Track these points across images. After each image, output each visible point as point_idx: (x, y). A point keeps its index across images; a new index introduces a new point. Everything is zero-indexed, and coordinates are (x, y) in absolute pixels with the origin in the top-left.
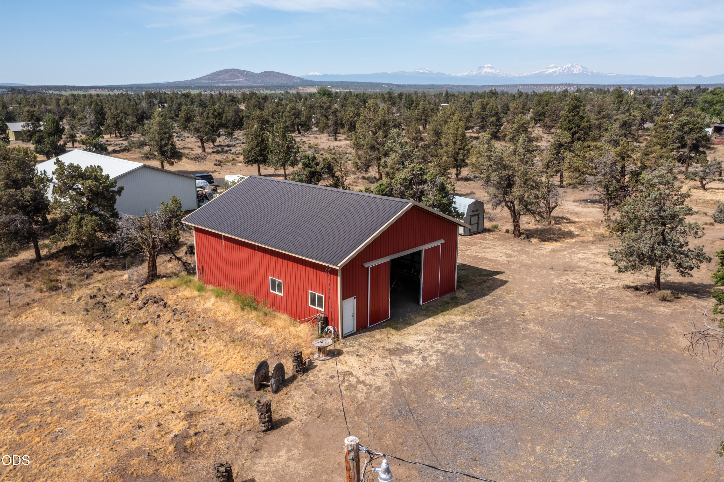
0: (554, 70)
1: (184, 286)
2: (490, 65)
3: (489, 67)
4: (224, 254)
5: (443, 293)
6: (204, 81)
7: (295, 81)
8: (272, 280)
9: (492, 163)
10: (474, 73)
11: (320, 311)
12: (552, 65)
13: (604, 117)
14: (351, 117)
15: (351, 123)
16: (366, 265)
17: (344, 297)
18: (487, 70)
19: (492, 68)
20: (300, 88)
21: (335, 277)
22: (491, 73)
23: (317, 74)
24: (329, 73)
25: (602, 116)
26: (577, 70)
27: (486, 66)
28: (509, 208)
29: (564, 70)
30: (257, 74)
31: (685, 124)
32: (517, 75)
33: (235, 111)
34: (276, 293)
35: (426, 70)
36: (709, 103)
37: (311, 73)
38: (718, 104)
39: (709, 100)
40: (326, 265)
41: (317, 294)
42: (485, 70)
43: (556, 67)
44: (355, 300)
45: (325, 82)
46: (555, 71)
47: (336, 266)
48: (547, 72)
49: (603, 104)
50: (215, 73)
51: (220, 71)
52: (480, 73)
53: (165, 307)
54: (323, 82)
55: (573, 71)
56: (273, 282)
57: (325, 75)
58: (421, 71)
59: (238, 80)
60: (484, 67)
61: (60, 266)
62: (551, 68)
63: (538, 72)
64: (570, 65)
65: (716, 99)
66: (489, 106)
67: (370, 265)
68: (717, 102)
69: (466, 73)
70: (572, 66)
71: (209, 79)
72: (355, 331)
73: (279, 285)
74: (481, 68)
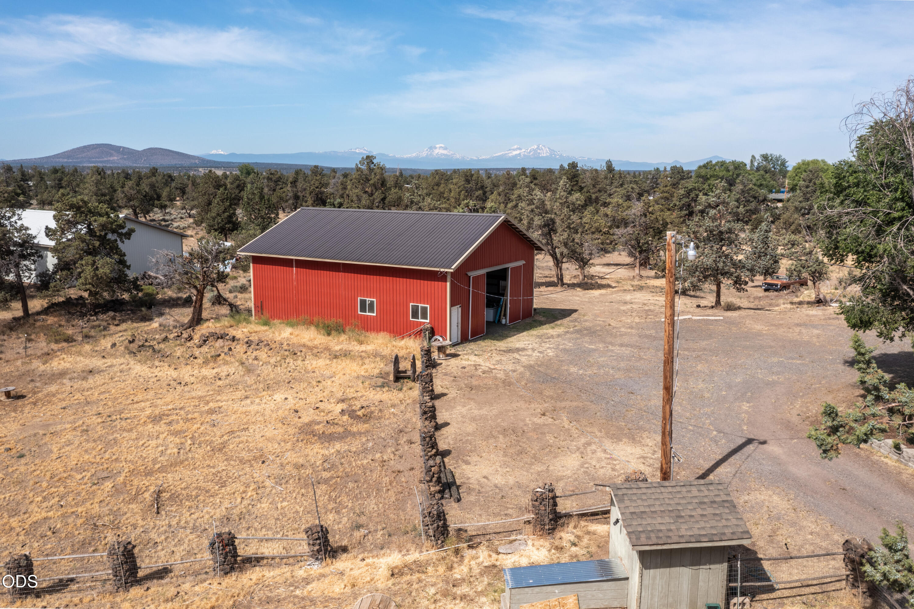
0: (517, 152)
1: (244, 324)
2: (443, 145)
3: (441, 147)
4: (295, 283)
5: (524, 318)
6: (61, 160)
7: (193, 161)
8: (361, 300)
9: (533, 207)
10: (424, 154)
11: (424, 323)
12: (516, 147)
13: (600, 191)
14: (317, 188)
15: (317, 194)
16: (470, 274)
17: (452, 305)
18: (439, 151)
19: (445, 149)
20: (200, 170)
21: (443, 283)
22: (444, 154)
23: (222, 153)
24: (238, 153)
25: (597, 189)
26: (545, 153)
27: (437, 146)
28: (551, 255)
29: (530, 152)
30: (138, 151)
31: (691, 190)
32: (475, 158)
33: (150, 185)
34: (367, 314)
35: (365, 150)
36: (703, 177)
37: (214, 152)
38: (713, 179)
39: (703, 174)
40: (438, 269)
41: (420, 305)
42: (436, 151)
43: (520, 149)
44: (460, 309)
45: (233, 163)
46: (520, 154)
47: (450, 268)
48: (510, 155)
49: (597, 177)
50: (78, 149)
51: (85, 147)
52: (431, 154)
53: (233, 341)
54: (230, 163)
55: (539, 153)
56: (363, 303)
57: (233, 155)
58: (357, 151)
59: (111, 159)
60: (436, 148)
61: (61, 321)
62: (514, 150)
63: (499, 154)
64: (536, 147)
65: (709, 173)
66: (474, 178)
67: (473, 274)
68: (711, 176)
69: (414, 155)
70: (538, 148)
71: (68, 157)
72: (460, 341)
73: (371, 304)
74: (432, 148)
